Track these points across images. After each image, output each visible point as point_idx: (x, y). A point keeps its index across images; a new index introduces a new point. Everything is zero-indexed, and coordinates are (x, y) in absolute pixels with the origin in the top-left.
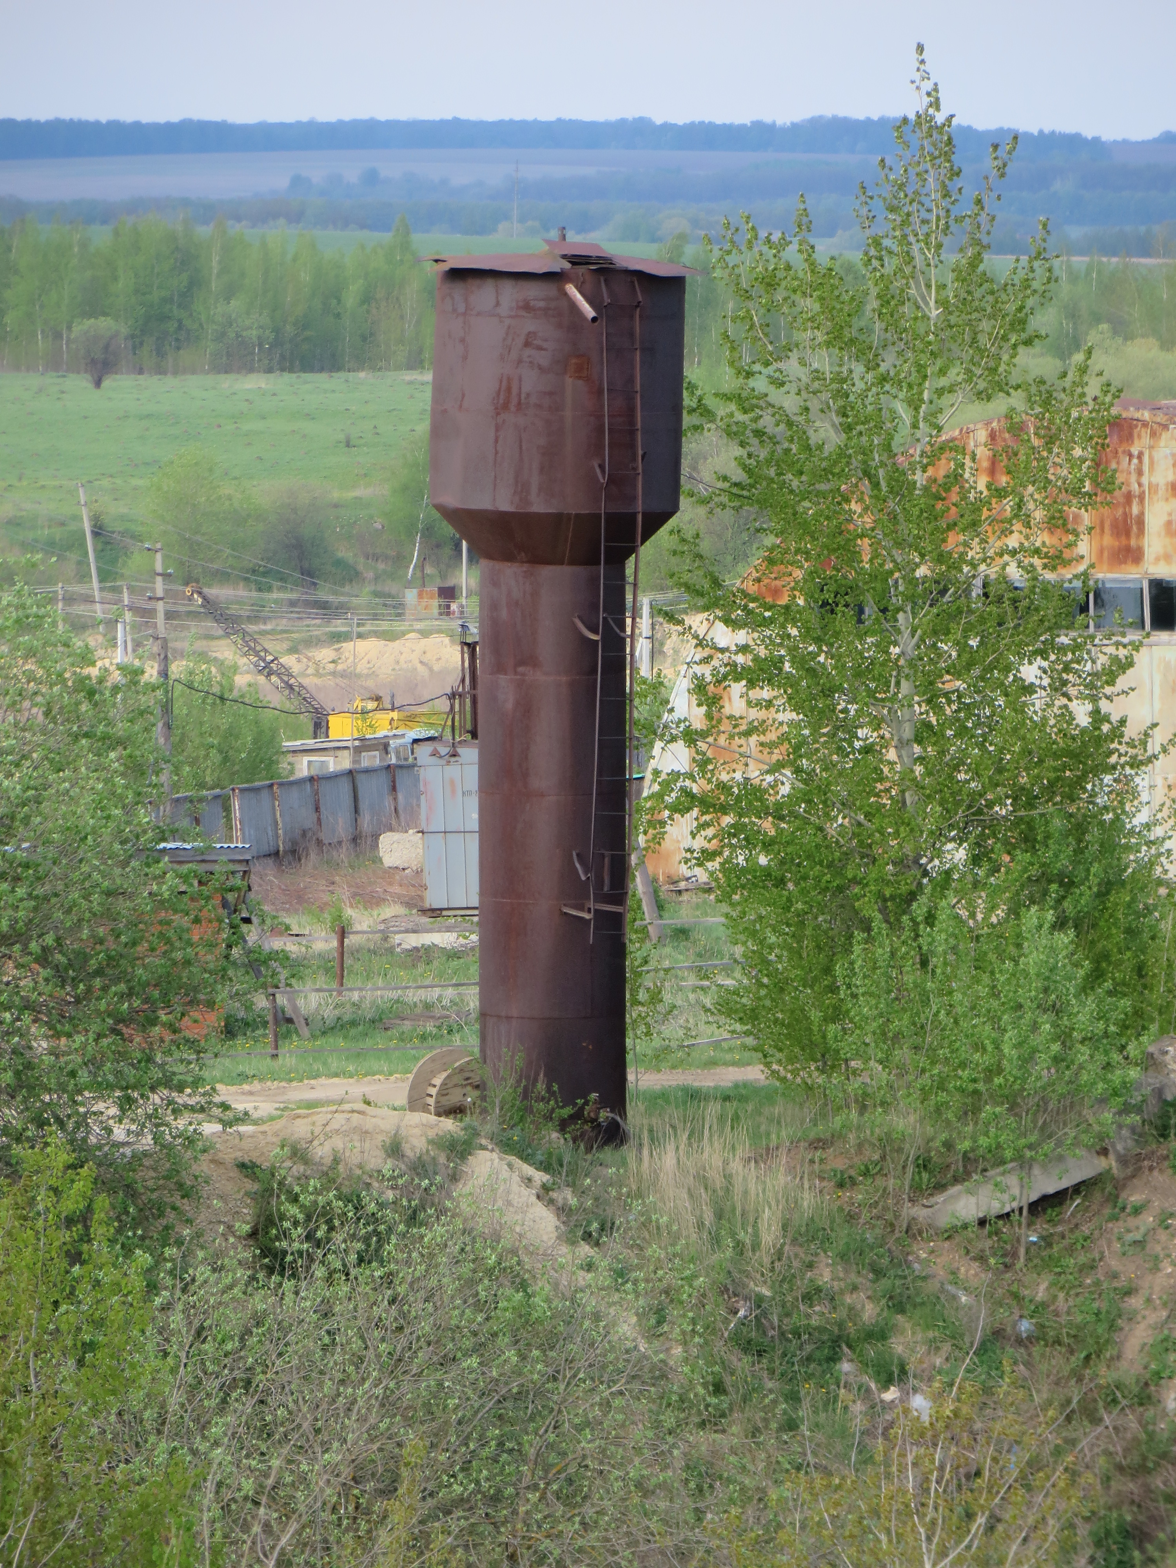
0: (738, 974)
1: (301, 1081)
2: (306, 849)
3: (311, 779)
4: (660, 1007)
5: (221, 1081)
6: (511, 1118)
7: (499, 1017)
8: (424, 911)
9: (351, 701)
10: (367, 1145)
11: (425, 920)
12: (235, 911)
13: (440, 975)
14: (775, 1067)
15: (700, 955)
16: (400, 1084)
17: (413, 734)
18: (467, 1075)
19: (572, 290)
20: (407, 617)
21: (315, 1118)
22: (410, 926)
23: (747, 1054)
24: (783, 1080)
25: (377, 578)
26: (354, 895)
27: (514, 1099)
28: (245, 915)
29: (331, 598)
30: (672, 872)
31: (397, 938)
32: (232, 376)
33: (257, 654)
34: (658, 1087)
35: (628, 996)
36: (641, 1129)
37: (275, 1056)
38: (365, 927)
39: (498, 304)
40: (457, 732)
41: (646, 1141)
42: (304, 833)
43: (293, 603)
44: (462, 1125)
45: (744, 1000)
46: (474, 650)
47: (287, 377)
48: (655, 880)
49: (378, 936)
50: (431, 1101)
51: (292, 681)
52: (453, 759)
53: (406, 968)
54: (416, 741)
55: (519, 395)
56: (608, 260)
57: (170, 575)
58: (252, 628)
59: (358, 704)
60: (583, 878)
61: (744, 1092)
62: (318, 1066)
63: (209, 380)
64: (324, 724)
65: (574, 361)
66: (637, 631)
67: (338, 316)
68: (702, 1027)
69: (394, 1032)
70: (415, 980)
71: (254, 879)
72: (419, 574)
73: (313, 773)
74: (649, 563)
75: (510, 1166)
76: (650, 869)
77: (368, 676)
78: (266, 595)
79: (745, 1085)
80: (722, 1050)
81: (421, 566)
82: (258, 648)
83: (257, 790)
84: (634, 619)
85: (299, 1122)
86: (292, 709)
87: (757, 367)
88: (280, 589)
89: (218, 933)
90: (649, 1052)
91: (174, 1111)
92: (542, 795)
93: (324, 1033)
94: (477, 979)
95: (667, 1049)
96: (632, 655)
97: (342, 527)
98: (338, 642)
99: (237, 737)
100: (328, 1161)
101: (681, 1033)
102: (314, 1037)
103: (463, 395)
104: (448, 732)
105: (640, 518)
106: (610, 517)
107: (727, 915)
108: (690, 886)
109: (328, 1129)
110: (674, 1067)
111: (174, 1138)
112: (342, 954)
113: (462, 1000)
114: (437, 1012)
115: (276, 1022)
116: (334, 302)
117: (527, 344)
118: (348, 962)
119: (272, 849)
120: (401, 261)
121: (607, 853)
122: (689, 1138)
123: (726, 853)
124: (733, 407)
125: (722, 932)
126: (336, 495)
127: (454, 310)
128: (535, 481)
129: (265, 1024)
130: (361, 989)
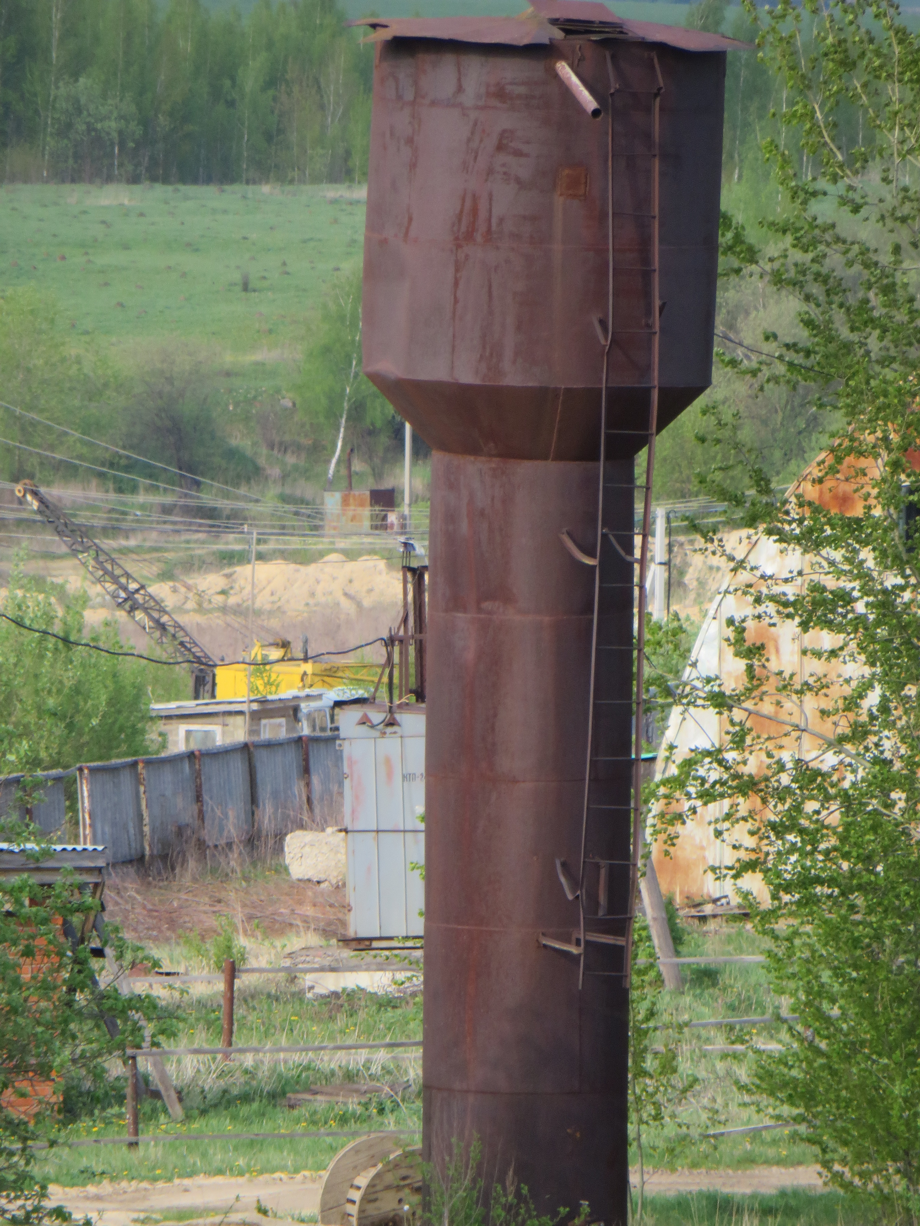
0: (784, 1035)
1: (170, 1180)
2: (183, 853)
3: (191, 756)
4: (675, 1080)
5: (57, 1181)
7: (449, 1090)
8: (346, 941)
9: (247, 648)
11: (347, 953)
12: (82, 940)
13: (369, 1032)
14: (837, 1167)
15: (732, 1008)
16: (310, 1185)
17: (333, 695)
18: (404, 1172)
19: (564, 70)
20: (327, 531)
22: (327, 962)
23: (798, 1149)
24: (847, 1186)
25: (284, 477)
26: (250, 919)
27: (470, 1207)
28: (96, 944)
29: (221, 503)
30: (694, 890)
31: (308, 979)
33: (115, 580)
34: (672, 1193)
35: (630, 1064)
37: (133, 1145)
38: (263, 962)
39: (460, 89)
40: (396, 692)
42: (180, 831)
43: (166, 510)
45: (794, 1073)
46: (421, 578)
47: (160, 191)
48: (670, 902)
49: (282, 976)
50: (353, 1210)
51: (165, 619)
52: (389, 730)
53: (321, 1021)
54: (338, 704)
55: (489, 220)
56: (617, 27)
58: (108, 543)
59: (257, 652)
60: (570, 897)
61: (792, 1202)
62: (194, 1159)
63: (50, 191)
64: (209, 679)
65: (566, 172)
66: (649, 555)
67: (231, 104)
68: (734, 1109)
69: (302, 1111)
70: (332, 1038)
71: (109, 894)
72: (343, 472)
73: (194, 746)
74: (665, 460)
76: (663, 889)
77: (271, 613)
78: (128, 498)
79: (796, 1193)
80: (763, 1143)
81: (346, 461)
82: (118, 572)
83: (114, 770)
84: (645, 536)
86: (164, 657)
87: (823, 184)
88: (151, 489)
89: (58, 970)
90: (661, 1144)
92: (515, 781)
93: (203, 1112)
94: (419, 1037)
95: (684, 1139)
96: (642, 587)
97: (237, 404)
98: (230, 564)
99: (87, 697)
101: (704, 1116)
102: (188, 1118)
103: (410, 219)
104: (383, 693)
105: (655, 395)
106: (615, 395)
107: (770, 954)
108: (719, 911)
110: (694, 1165)
112: (231, 1000)
113: (398, 1067)
114: (364, 1084)
115: (137, 1096)
116: (227, 83)
117: (500, 147)
118: (239, 1012)
119: (135, 853)
120: (321, 25)
121: (604, 863)
124: (787, 242)
125: (761, 976)
126: (229, 359)
127: (399, 97)
128: (510, 342)
129: (121, 1099)
130: (256, 1050)
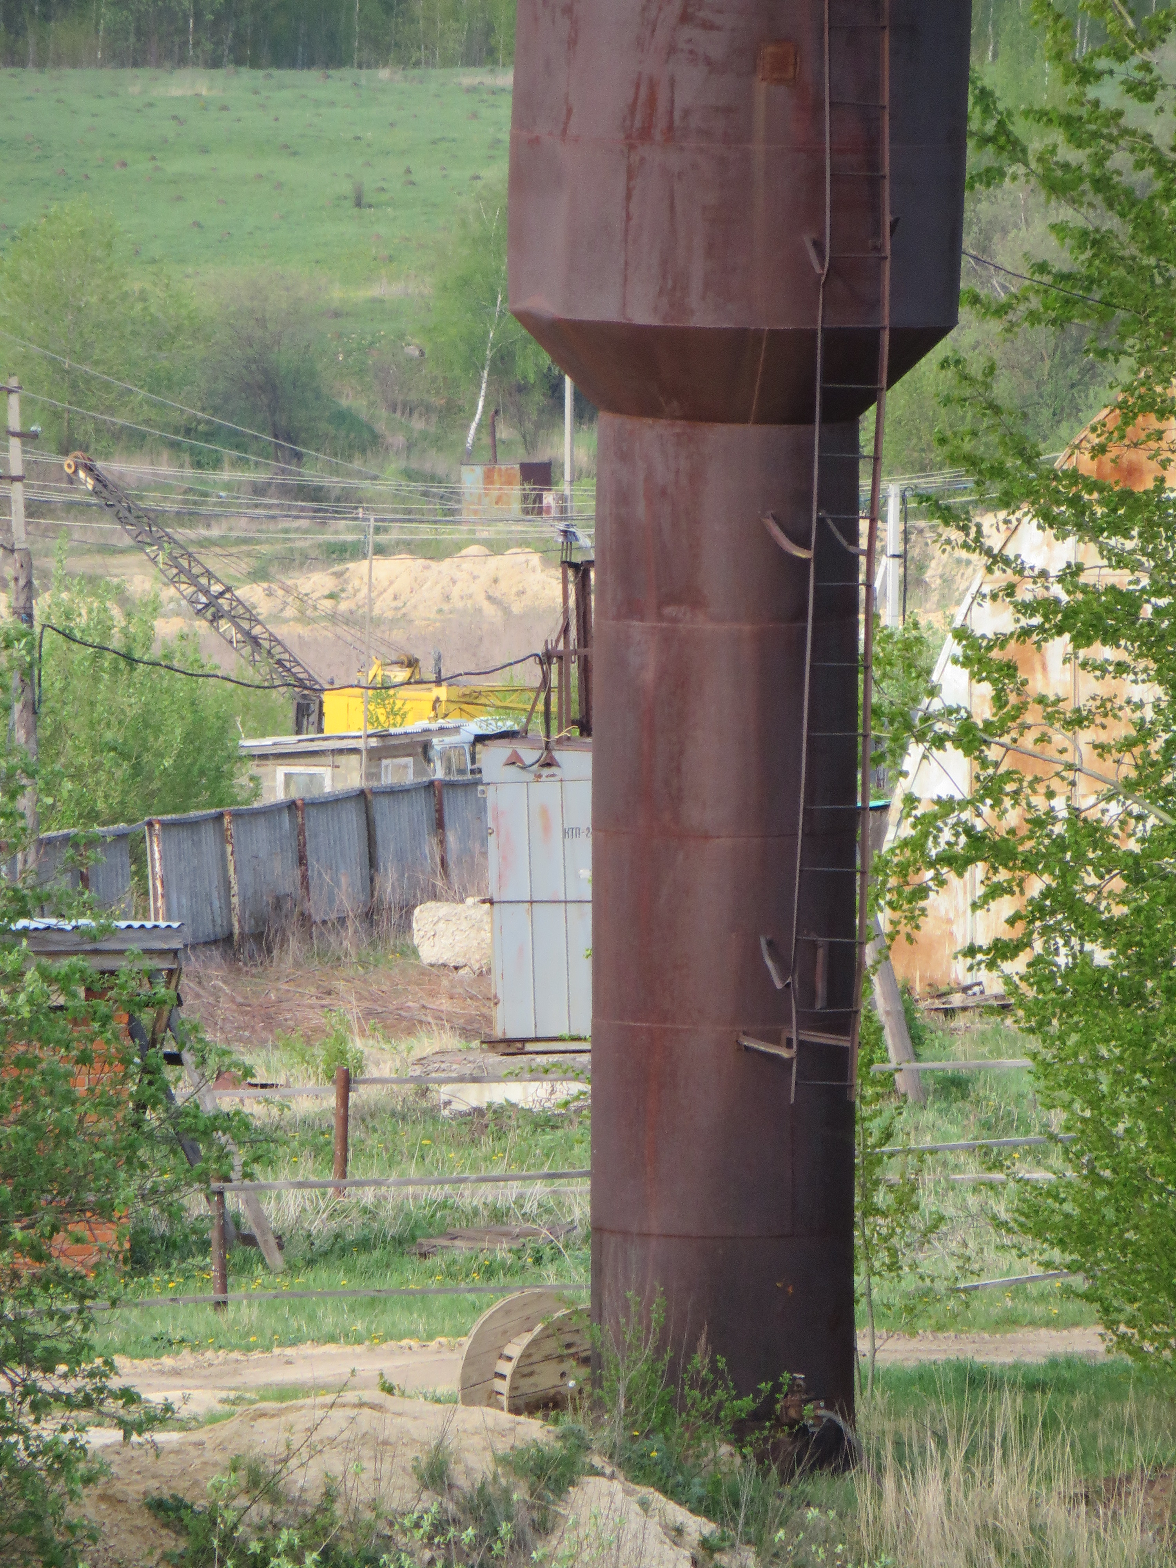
0: (1056, 1160)
1: (268, 1349)
2: (282, 931)
3: (291, 806)
4: (915, 1219)
5: (123, 1351)
6: (647, 1417)
7: (625, 1233)
8: (492, 1043)
9: (363, 668)
10: (386, 1466)
11: (493, 1059)
12: (153, 1043)
13: (521, 1159)
14: (1123, 1329)
15: (987, 1126)
16: (447, 1355)
17: (473, 727)
18: (568, 1338)
20: (465, 516)
21: (292, 1417)
22: (467, 1070)
23: (1074, 1306)
24: (1137, 1352)
25: (410, 446)
26: (369, 1014)
27: (653, 1383)
28: (170, 1047)
29: (329, 481)
30: (938, 975)
31: (444, 1092)
32: (145, 73)
33: (193, 580)
34: (911, 1364)
35: (857, 1199)
36: (881, 1440)
37: (221, 1305)
38: (386, 1070)
40: (554, 724)
41: (889, 1459)
42: (278, 903)
43: (259, 490)
44: (558, 1430)
45: (1067, 1207)
46: (585, 576)
47: (248, 77)
48: (907, 990)
49: (410, 1088)
50: (503, 1386)
51: (257, 630)
52: (546, 771)
53: (460, 1145)
54: (480, 739)
55: (671, 113)
57: (35, 436)
58: (183, 533)
59: (375, 672)
60: (779, 985)
61: (1066, 1374)
62: (298, 1322)
63: (106, 77)
64: (314, 707)
65: (770, 49)
66: (878, 545)
68: (990, 1255)
69: (437, 1261)
70: (474, 1167)
71: (187, 984)
72: (486, 440)
73: (295, 794)
74: (901, 420)
75: (644, 1505)
76: (899, 972)
77: (394, 621)
78: (210, 475)
79: (1069, 1363)
80: (1028, 1297)
81: (490, 425)
82: (196, 570)
83: (193, 825)
84: (873, 521)
85: (263, 1424)
86: (257, 680)
87: (1102, 64)
88: (237, 463)
89: (122, 1082)
90: (897, 1301)
91: (34, 1406)
92: (707, 837)
93: (311, 1263)
94: (587, 1166)
95: (925, 1294)
96: (869, 586)
97: (348, 354)
98: (341, 560)
99: (158, 730)
100: (315, 1496)
101: (952, 1265)
102: (292, 1269)
103: (569, 112)
104: (538, 723)
105: (886, 339)
106: (833, 337)
107: (1036, 1057)
108: (971, 1002)
109: (316, 1437)
110: (940, 1327)
111: (34, 1456)
112: (345, 1119)
113: (560, 1204)
114: (516, 1226)
115: (225, 1243)
117: (685, 18)
118: (355, 1134)
119: (220, 932)
121: (821, 940)
122: (967, 1458)
123: (1038, 946)
124: (1058, 136)
125: (1026, 1084)
126: (337, 294)
128: (698, 270)
129: (204, 1247)
130: (378, 1183)
